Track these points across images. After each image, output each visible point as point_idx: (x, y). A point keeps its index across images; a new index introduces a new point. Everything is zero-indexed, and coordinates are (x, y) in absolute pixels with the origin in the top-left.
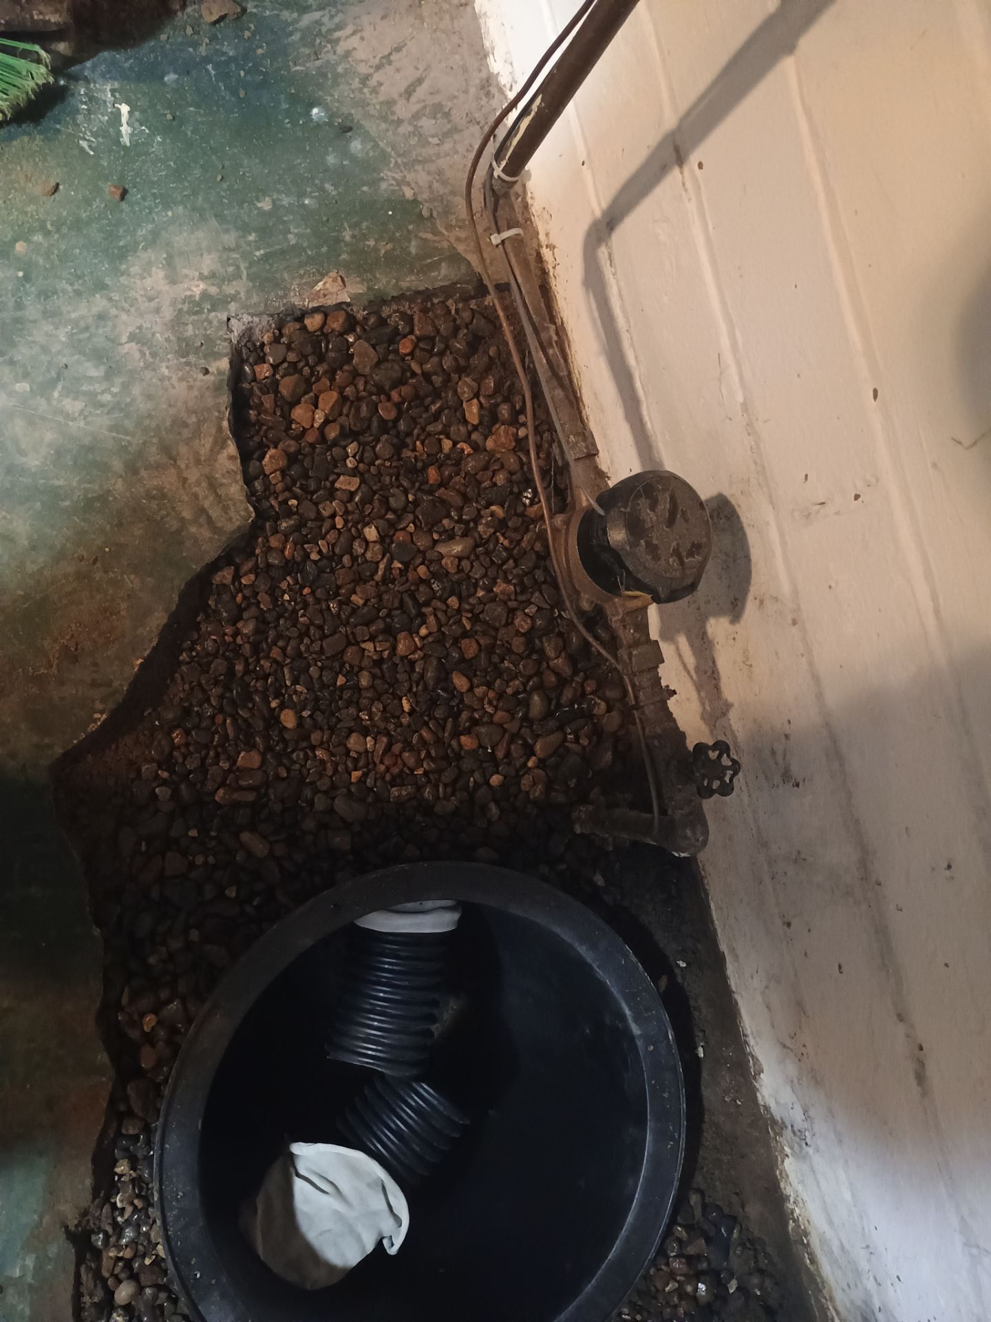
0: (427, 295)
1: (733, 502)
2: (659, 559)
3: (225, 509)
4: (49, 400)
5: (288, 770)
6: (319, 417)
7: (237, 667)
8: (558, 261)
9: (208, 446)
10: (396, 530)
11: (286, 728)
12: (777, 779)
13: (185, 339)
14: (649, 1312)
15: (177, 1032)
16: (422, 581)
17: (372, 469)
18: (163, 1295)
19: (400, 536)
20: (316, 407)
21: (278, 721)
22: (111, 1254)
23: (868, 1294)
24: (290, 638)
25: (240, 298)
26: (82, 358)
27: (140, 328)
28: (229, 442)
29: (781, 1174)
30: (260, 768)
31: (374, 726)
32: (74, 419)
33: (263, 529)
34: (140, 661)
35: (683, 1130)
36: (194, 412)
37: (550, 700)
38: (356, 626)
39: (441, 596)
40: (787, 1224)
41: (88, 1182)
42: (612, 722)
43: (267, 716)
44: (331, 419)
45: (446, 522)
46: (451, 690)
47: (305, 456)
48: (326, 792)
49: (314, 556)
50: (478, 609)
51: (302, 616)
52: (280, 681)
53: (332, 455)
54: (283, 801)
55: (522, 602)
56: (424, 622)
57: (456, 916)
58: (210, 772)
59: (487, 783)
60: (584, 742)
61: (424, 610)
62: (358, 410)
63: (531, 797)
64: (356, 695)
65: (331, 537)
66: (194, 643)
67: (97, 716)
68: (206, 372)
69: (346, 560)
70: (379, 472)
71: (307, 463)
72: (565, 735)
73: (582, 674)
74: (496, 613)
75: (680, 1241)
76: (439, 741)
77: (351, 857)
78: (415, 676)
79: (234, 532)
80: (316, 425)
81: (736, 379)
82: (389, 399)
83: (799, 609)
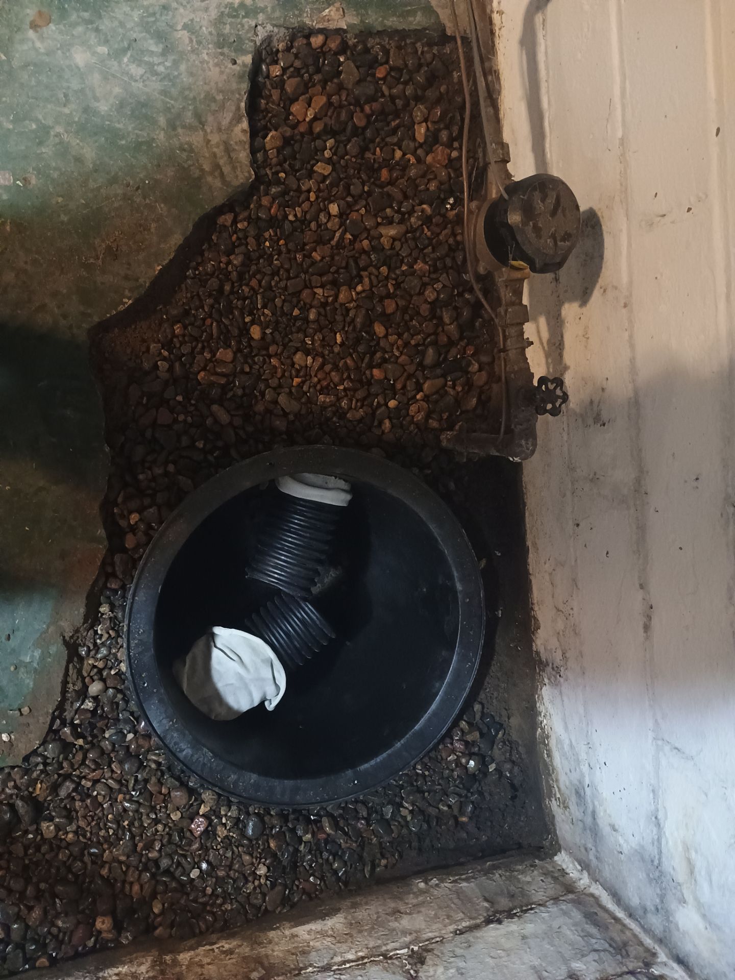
0: (402, 35)
1: (599, 214)
2: (540, 238)
3: (234, 168)
4: (120, 63)
5: (251, 368)
6: (310, 115)
7: (226, 287)
8: (504, 24)
9: (228, 120)
10: (352, 211)
11: (253, 338)
12: (590, 421)
13: (223, 35)
14: (434, 770)
15: (151, 528)
16: (364, 251)
17: (342, 162)
18: (120, 696)
19: (354, 215)
20: (309, 106)
21: (248, 331)
22: (90, 662)
23: (582, 775)
24: (265, 274)
25: (267, 11)
26: (148, 36)
27: (192, 20)
28: (244, 119)
29: (538, 697)
30: (232, 362)
31: (314, 349)
32: (136, 81)
33: (258, 190)
34: (161, 267)
35: (479, 657)
36: (221, 91)
37: (440, 355)
38: (313, 275)
39: (376, 265)
40: (537, 730)
41: (82, 610)
42: (480, 379)
43: (241, 326)
44: (318, 117)
45: (388, 210)
46: (372, 333)
47: (296, 141)
48: (274, 389)
49: (291, 218)
50: (400, 279)
51: (276, 260)
52: (254, 303)
53: (315, 144)
54: (244, 388)
55: (432, 279)
56: (361, 282)
57: (348, 497)
58: (197, 359)
59: (386, 405)
60: (459, 389)
61: (362, 273)
62: (339, 115)
63: (415, 420)
64: (305, 325)
65: (306, 205)
66: (198, 264)
67: (125, 300)
68: (234, 63)
69: (313, 225)
70: (347, 165)
71: (297, 147)
72: (446, 381)
73: (466, 340)
74: (413, 284)
75: (462, 731)
76: (358, 368)
77: (284, 437)
78: (348, 319)
79: (238, 187)
80: (307, 119)
81: (619, 118)
82: (362, 110)
83: (631, 295)
